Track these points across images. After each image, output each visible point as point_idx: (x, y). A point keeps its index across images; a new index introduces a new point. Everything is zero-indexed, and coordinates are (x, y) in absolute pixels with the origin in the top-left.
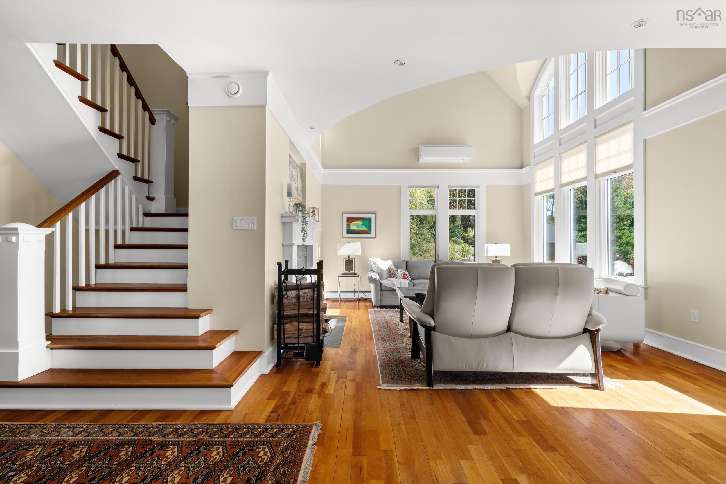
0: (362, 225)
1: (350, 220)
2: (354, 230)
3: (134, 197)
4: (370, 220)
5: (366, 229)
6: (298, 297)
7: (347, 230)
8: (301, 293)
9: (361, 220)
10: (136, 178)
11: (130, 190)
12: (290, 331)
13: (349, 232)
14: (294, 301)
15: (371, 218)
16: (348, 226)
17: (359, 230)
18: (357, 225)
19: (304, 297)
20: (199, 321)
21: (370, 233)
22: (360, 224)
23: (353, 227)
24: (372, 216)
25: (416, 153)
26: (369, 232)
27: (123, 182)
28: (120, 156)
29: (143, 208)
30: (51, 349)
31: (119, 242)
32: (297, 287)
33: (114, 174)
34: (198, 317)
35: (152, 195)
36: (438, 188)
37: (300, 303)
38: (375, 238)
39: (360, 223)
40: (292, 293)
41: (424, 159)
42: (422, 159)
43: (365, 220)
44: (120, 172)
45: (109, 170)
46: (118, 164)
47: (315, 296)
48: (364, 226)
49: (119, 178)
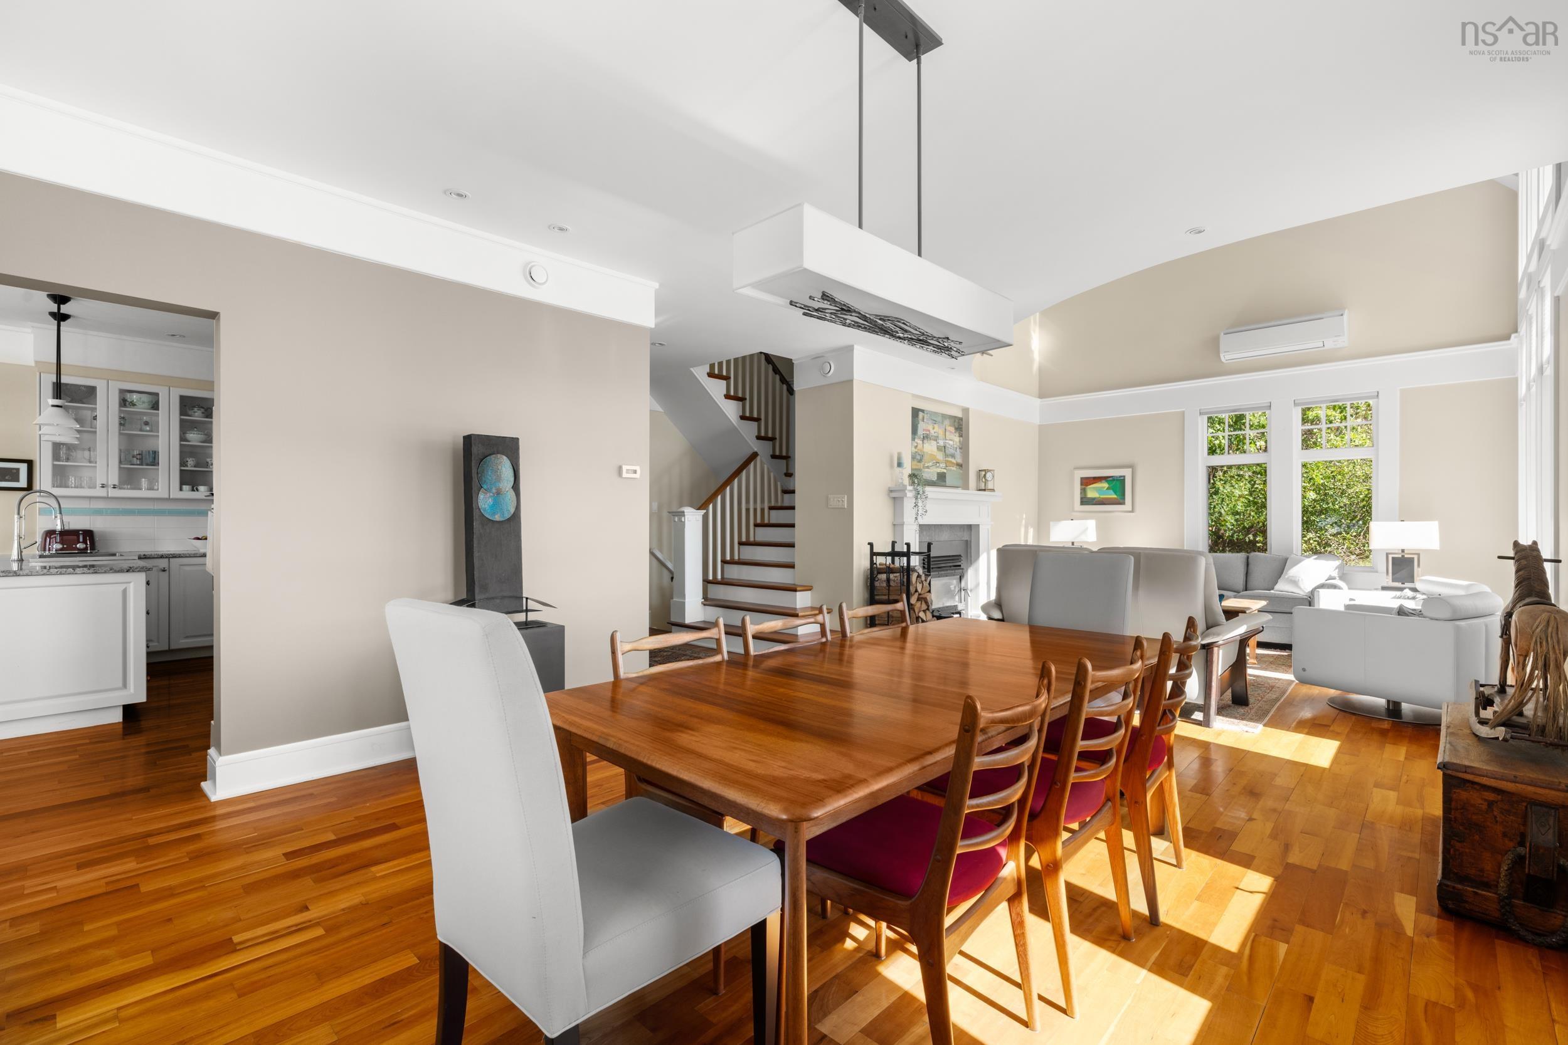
0: (1108, 489)
1: (1086, 482)
2: (1094, 499)
3: (772, 475)
4: (1121, 481)
5: (1115, 496)
6: (888, 580)
7: (1081, 498)
8: (892, 576)
9: (1107, 481)
10: (774, 457)
11: (768, 469)
12: (882, 618)
13: (1085, 501)
14: (885, 584)
15: (1124, 476)
16: (1083, 491)
17: (1103, 498)
18: (1099, 490)
19: (894, 581)
20: (798, 597)
21: (1123, 503)
22: (1104, 487)
23: (1092, 493)
24: (1127, 473)
25: (1214, 345)
26: (1120, 501)
27: (762, 462)
28: (759, 438)
29: (782, 486)
30: (705, 605)
31: (759, 521)
32: (889, 570)
33: (754, 456)
34: (795, 590)
35: (790, 471)
36: (1270, 409)
37: (891, 588)
38: (1132, 511)
39: (1105, 485)
40: (883, 576)
41: (1228, 357)
42: (1225, 357)
43: (1114, 480)
44: (759, 453)
45: (750, 452)
46: (756, 446)
47: (905, 580)
48: (1111, 492)
49: (758, 458)
